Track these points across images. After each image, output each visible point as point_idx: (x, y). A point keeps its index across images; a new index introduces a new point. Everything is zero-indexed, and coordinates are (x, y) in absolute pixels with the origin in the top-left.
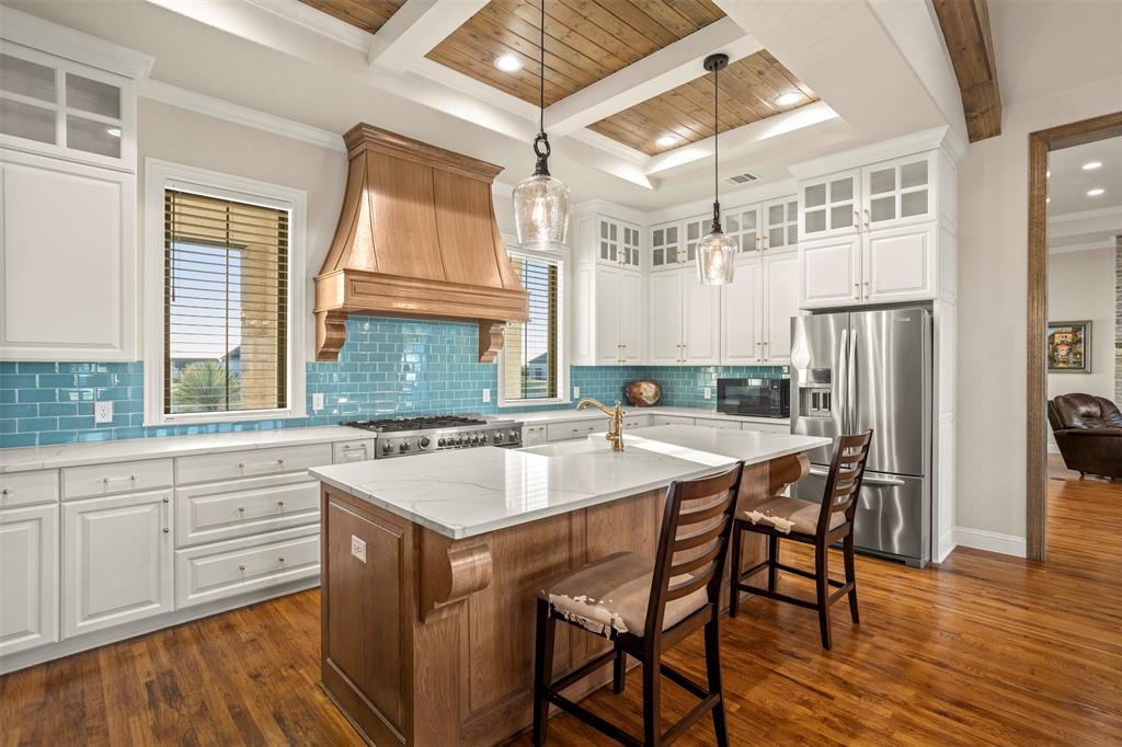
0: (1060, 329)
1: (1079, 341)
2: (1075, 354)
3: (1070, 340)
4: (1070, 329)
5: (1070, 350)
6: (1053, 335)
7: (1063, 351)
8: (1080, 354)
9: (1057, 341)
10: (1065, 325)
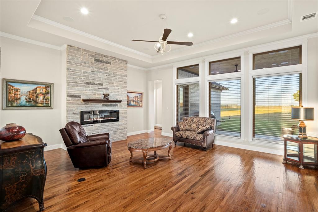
0: (40, 86)
1: (48, 93)
2: (46, 99)
3: (44, 92)
4: (44, 86)
5: (44, 97)
6: (36, 89)
7: (41, 98)
8: (49, 99)
9: (38, 92)
10: (42, 84)
